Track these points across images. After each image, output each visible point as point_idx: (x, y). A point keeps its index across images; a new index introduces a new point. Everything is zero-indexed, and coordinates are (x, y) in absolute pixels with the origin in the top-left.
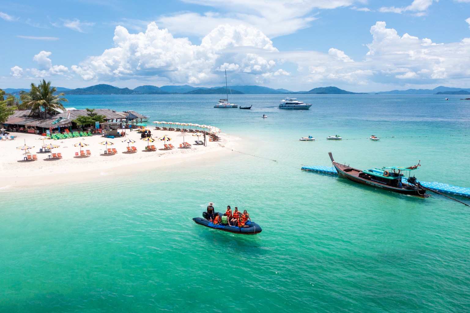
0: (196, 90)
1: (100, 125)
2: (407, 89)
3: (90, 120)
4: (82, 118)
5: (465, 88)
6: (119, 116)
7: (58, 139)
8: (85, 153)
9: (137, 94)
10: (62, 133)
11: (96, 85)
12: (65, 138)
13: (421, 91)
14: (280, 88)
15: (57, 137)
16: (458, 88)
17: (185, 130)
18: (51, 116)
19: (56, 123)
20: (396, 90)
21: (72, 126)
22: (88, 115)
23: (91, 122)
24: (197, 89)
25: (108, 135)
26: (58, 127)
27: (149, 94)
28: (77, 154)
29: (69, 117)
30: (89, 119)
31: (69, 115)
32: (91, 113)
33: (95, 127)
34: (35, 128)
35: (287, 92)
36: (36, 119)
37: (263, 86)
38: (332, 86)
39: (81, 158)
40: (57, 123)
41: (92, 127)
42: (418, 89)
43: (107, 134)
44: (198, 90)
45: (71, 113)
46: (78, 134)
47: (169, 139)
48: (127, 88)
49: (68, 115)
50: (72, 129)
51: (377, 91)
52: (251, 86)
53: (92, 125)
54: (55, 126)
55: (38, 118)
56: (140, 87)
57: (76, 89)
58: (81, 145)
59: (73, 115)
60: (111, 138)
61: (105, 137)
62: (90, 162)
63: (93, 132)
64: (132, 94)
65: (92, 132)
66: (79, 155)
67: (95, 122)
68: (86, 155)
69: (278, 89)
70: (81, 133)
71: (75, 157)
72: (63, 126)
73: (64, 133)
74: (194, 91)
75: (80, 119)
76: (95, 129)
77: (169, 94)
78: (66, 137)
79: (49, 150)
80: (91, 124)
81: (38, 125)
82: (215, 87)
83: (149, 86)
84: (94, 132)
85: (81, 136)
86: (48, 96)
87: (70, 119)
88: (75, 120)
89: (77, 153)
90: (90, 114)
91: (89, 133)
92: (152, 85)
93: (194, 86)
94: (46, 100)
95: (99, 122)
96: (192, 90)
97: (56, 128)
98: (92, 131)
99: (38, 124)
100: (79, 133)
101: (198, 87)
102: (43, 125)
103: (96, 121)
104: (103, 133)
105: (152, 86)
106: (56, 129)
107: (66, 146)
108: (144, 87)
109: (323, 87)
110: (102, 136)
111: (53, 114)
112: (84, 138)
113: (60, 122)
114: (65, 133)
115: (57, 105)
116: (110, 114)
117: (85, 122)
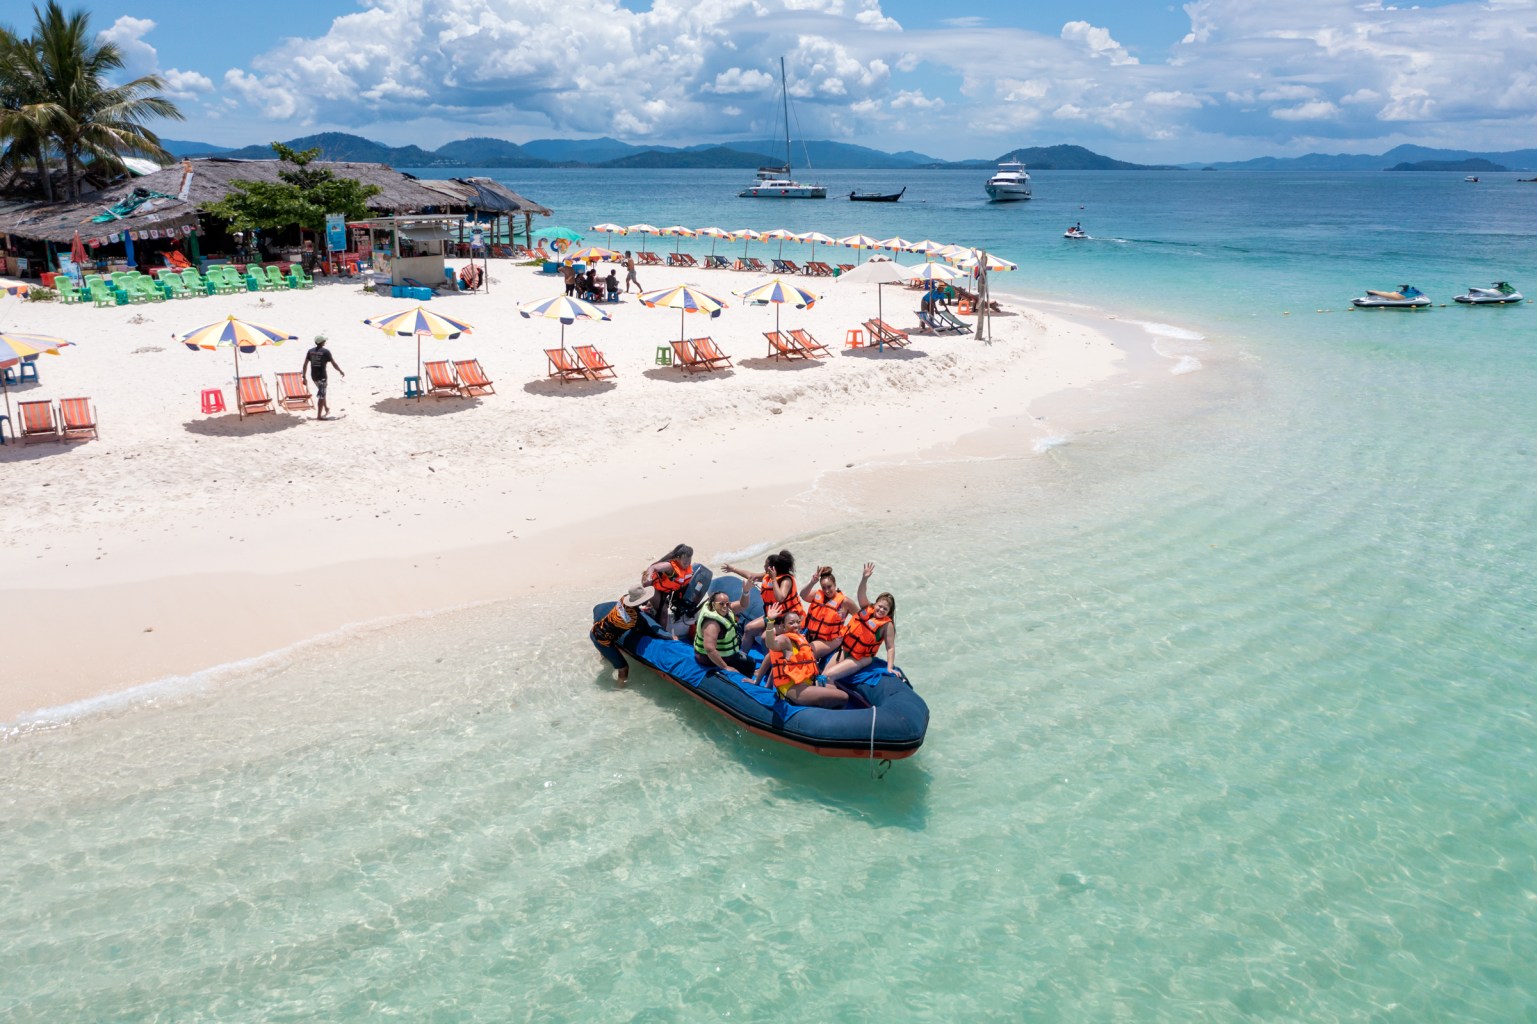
0: (639, 155)
1: (349, 232)
2: (1300, 155)
3: (296, 204)
4: (255, 190)
5: (1482, 151)
6: (436, 195)
7: (123, 300)
8: (273, 395)
9: (447, 166)
10: (145, 272)
11: (313, 137)
12: (163, 298)
13: (1345, 162)
14: (904, 149)
15: (116, 288)
16: (1459, 152)
17: (752, 260)
18: (98, 188)
19: (113, 220)
20: (1266, 158)
21: (200, 239)
22: (288, 179)
23: (302, 214)
24: (641, 152)
25: (397, 280)
26: (123, 238)
27: (488, 167)
28: (212, 400)
29: (186, 189)
30: (293, 196)
31: (188, 182)
32: (302, 171)
33: (323, 247)
34: (9, 246)
35: (924, 162)
36: (21, 202)
37: (850, 142)
38: (1069, 144)
39: (243, 433)
40: (119, 217)
41: (310, 246)
42: (1336, 154)
43: (389, 276)
44: (645, 154)
45: (200, 171)
46: (235, 279)
47: (806, 297)
48: (413, 148)
49: (182, 184)
50: (203, 252)
51: (1208, 161)
52: (814, 142)
53: (309, 235)
54: (107, 234)
55: (31, 200)
56: (457, 143)
57: (244, 149)
58: (239, 338)
59: (209, 180)
60: (412, 296)
61: (383, 294)
62: (311, 469)
63: (316, 271)
64: (432, 167)
65: (312, 268)
66: (231, 407)
67: (323, 216)
68: (280, 410)
69: (900, 153)
70: (254, 270)
71: (194, 427)
72: (156, 237)
73: (159, 271)
74: (632, 157)
75: (244, 199)
76: (324, 254)
77: (552, 165)
78: (169, 294)
79: (29, 371)
80: (303, 225)
81: (20, 231)
82: (697, 147)
83: (486, 139)
84: (323, 266)
85: (252, 286)
86: (74, 86)
87: (189, 197)
88: (219, 206)
89: (217, 393)
90: (296, 175)
91: (294, 274)
92: (495, 137)
93: (629, 143)
94: (67, 107)
95: (342, 216)
96: (624, 156)
97: (111, 244)
98: (308, 266)
99: (23, 223)
100: (242, 272)
101: (645, 146)
102: (48, 227)
103: (329, 211)
104: (371, 276)
105: (496, 140)
106: (114, 251)
107: (153, 345)
108: (470, 143)
109: (1039, 146)
110: (367, 289)
111: (105, 177)
112: (268, 296)
113: (136, 212)
114: (165, 273)
115: (123, 132)
116: (392, 188)
117: (270, 214)
